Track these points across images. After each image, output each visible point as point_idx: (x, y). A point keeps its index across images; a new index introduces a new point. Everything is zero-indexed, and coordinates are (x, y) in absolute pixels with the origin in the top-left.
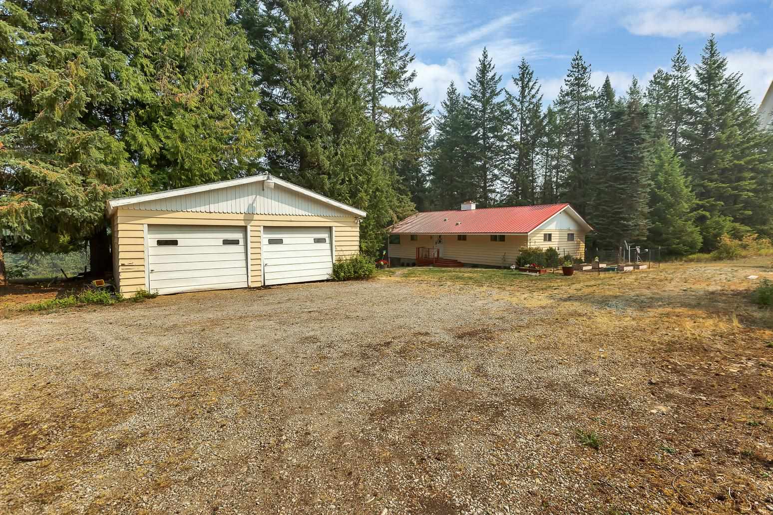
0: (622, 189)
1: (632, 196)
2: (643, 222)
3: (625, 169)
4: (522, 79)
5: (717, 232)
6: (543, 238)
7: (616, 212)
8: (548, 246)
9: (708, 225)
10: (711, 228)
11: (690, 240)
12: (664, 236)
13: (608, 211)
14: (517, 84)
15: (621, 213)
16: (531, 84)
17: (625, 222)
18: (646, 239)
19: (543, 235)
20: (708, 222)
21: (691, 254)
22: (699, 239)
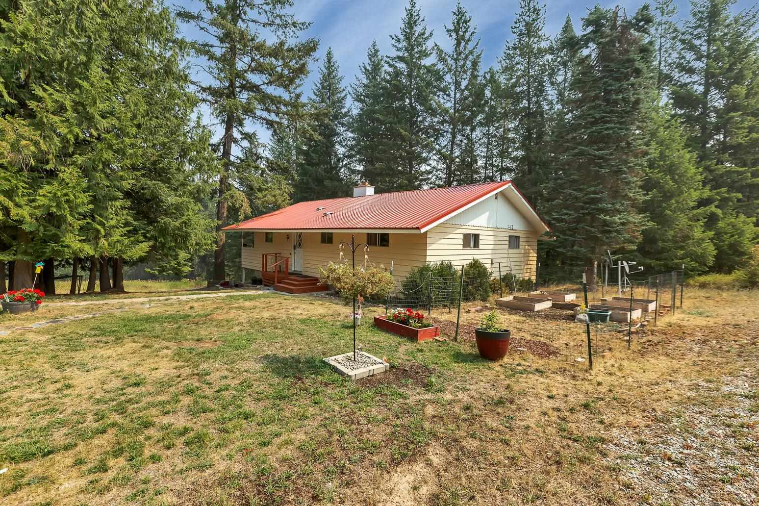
0: (600, 158)
1: (619, 172)
2: (635, 218)
3: (608, 122)
4: (456, 31)
5: (735, 240)
6: (461, 242)
7: (593, 199)
8: (471, 257)
9: (721, 228)
10: (726, 233)
11: (699, 251)
12: (660, 244)
13: (576, 198)
14: (451, 36)
15: (600, 200)
16: (467, 35)
17: (608, 217)
18: (635, 248)
19: (462, 237)
20: (721, 224)
21: (700, 275)
22: (711, 250)
